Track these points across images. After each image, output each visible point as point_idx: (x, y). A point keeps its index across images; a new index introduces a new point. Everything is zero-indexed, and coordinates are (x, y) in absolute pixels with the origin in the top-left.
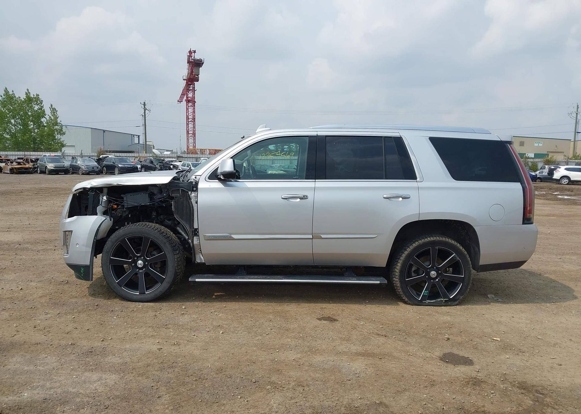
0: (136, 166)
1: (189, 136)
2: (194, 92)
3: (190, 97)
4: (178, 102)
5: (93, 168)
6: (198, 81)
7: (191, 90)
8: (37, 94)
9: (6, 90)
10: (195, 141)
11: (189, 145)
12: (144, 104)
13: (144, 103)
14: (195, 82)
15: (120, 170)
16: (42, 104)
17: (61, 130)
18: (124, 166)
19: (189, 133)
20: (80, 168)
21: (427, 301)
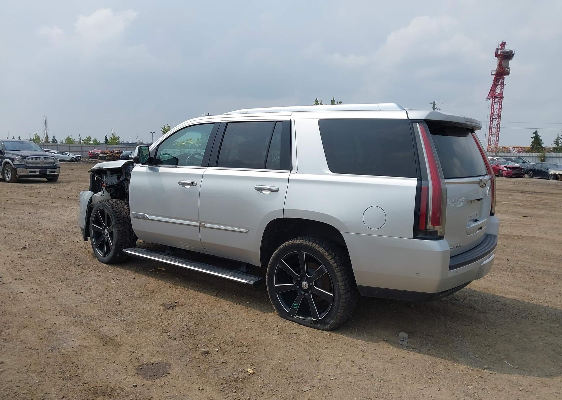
1: (492, 133)
2: (503, 87)
3: (497, 93)
4: (487, 98)
6: (508, 74)
7: (499, 85)
10: (498, 138)
11: (491, 143)
12: (434, 104)
13: (434, 102)
14: (504, 76)
19: (492, 131)
21: (296, 315)
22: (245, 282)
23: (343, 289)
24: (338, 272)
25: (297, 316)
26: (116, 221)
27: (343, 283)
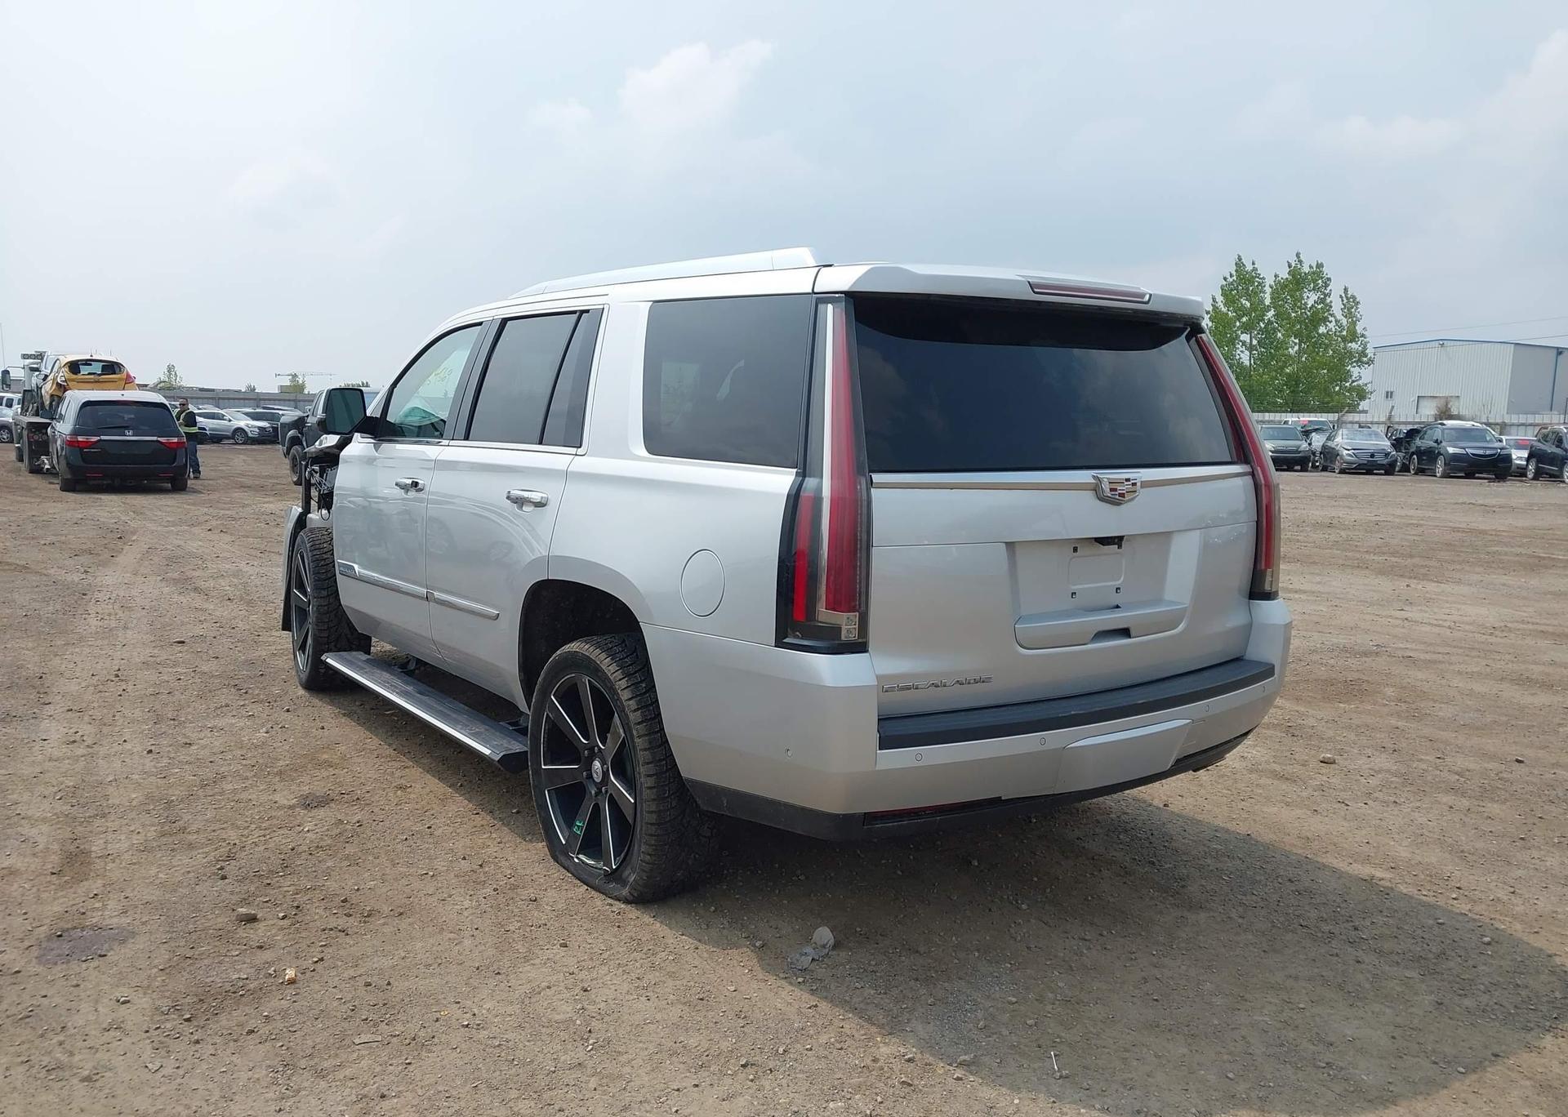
0: (1504, 452)
5: (1372, 456)
8: (1319, 262)
9: (1239, 264)
15: (1449, 464)
16: (1329, 288)
17: (1363, 354)
18: (1463, 452)
20: (1338, 455)
21: (578, 854)
22: (487, 752)
23: (649, 785)
24: (639, 737)
25: (581, 856)
26: (315, 581)
27: (651, 769)
